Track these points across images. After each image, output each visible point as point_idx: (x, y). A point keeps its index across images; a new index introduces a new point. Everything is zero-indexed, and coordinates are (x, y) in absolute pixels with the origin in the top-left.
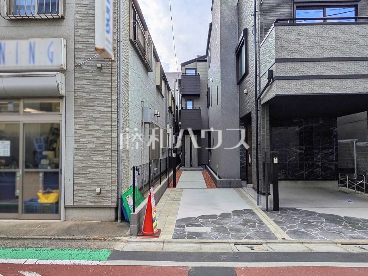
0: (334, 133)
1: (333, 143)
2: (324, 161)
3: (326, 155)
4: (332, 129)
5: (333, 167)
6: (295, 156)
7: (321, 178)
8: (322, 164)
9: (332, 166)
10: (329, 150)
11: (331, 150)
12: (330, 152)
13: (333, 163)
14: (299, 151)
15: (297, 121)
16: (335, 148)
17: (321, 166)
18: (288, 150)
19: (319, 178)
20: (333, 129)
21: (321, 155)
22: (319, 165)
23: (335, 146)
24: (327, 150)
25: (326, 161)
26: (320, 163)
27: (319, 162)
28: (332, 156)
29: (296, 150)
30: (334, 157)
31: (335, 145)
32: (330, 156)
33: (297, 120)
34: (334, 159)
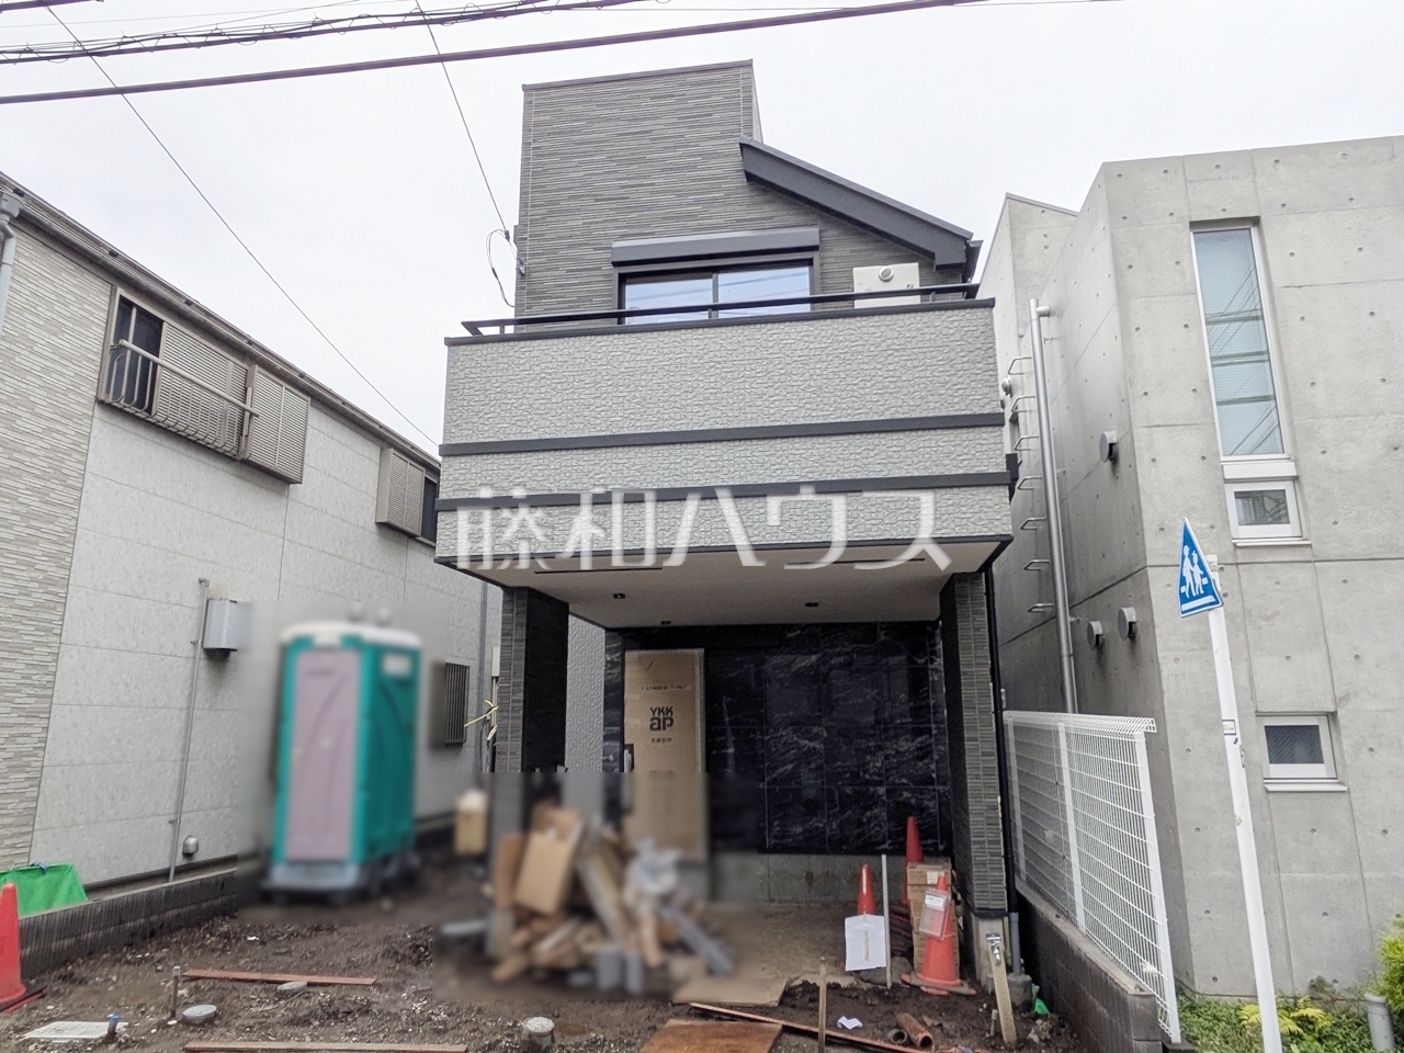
0: (931, 679)
1: (929, 712)
2: (897, 781)
3: (905, 759)
4: (921, 661)
5: (931, 804)
6: (791, 762)
7: (886, 845)
8: (889, 792)
9: (930, 800)
10: (913, 741)
11: (920, 739)
12: (918, 749)
13: (931, 787)
14: (807, 742)
15: (798, 635)
16: (934, 732)
17: (884, 798)
18: (766, 738)
19: (882, 848)
20: (926, 663)
21: (887, 757)
22: (880, 796)
23: (933, 726)
24: (906, 740)
25: (905, 781)
26: (882, 790)
27: (880, 783)
28: (926, 761)
29: (795, 739)
30: (933, 766)
31: (935, 722)
32: (920, 764)
33: (799, 632)
34: (934, 775)
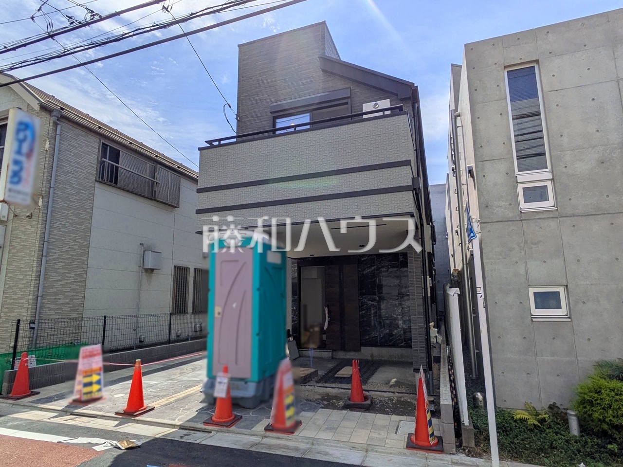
7: (403, 344)
19: (401, 345)
